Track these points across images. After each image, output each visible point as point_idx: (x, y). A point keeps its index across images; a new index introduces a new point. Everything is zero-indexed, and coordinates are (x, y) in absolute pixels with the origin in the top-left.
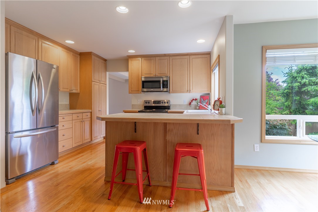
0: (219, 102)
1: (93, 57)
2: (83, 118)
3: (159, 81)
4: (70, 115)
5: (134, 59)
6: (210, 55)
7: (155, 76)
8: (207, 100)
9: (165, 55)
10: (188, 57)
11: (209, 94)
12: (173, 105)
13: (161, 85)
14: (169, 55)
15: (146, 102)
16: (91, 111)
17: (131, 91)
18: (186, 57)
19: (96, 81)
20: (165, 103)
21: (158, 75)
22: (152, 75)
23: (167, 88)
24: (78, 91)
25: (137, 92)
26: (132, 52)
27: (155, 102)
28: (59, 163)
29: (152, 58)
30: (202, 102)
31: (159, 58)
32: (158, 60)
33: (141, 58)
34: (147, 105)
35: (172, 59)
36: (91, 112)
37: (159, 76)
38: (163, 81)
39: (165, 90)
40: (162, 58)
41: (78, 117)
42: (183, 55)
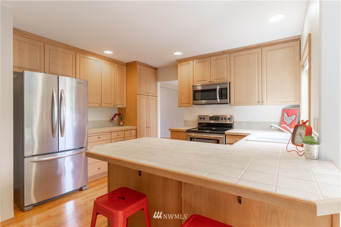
0: (305, 129)
1: (138, 66)
2: (125, 136)
3: (215, 90)
4: (108, 133)
5: (183, 63)
6: (299, 42)
7: (209, 83)
8: (295, 116)
9: (224, 53)
10: (259, 50)
11: (298, 106)
12: (238, 122)
13: (218, 94)
14: (230, 52)
15: (201, 118)
16: (135, 127)
17: (181, 104)
18: (256, 50)
19: (142, 94)
20: (225, 119)
21: (214, 81)
22: (206, 81)
23: (227, 98)
24: (125, 106)
25: (188, 105)
26: (178, 54)
27: (211, 118)
28: (88, 188)
29: (206, 59)
30: (286, 118)
31: (215, 58)
32: (214, 60)
33: (192, 61)
34: (202, 121)
35: (234, 57)
36: (136, 130)
37: (215, 83)
38: (221, 90)
39: (223, 101)
40: (220, 57)
41: (118, 135)
42: (251, 48)
